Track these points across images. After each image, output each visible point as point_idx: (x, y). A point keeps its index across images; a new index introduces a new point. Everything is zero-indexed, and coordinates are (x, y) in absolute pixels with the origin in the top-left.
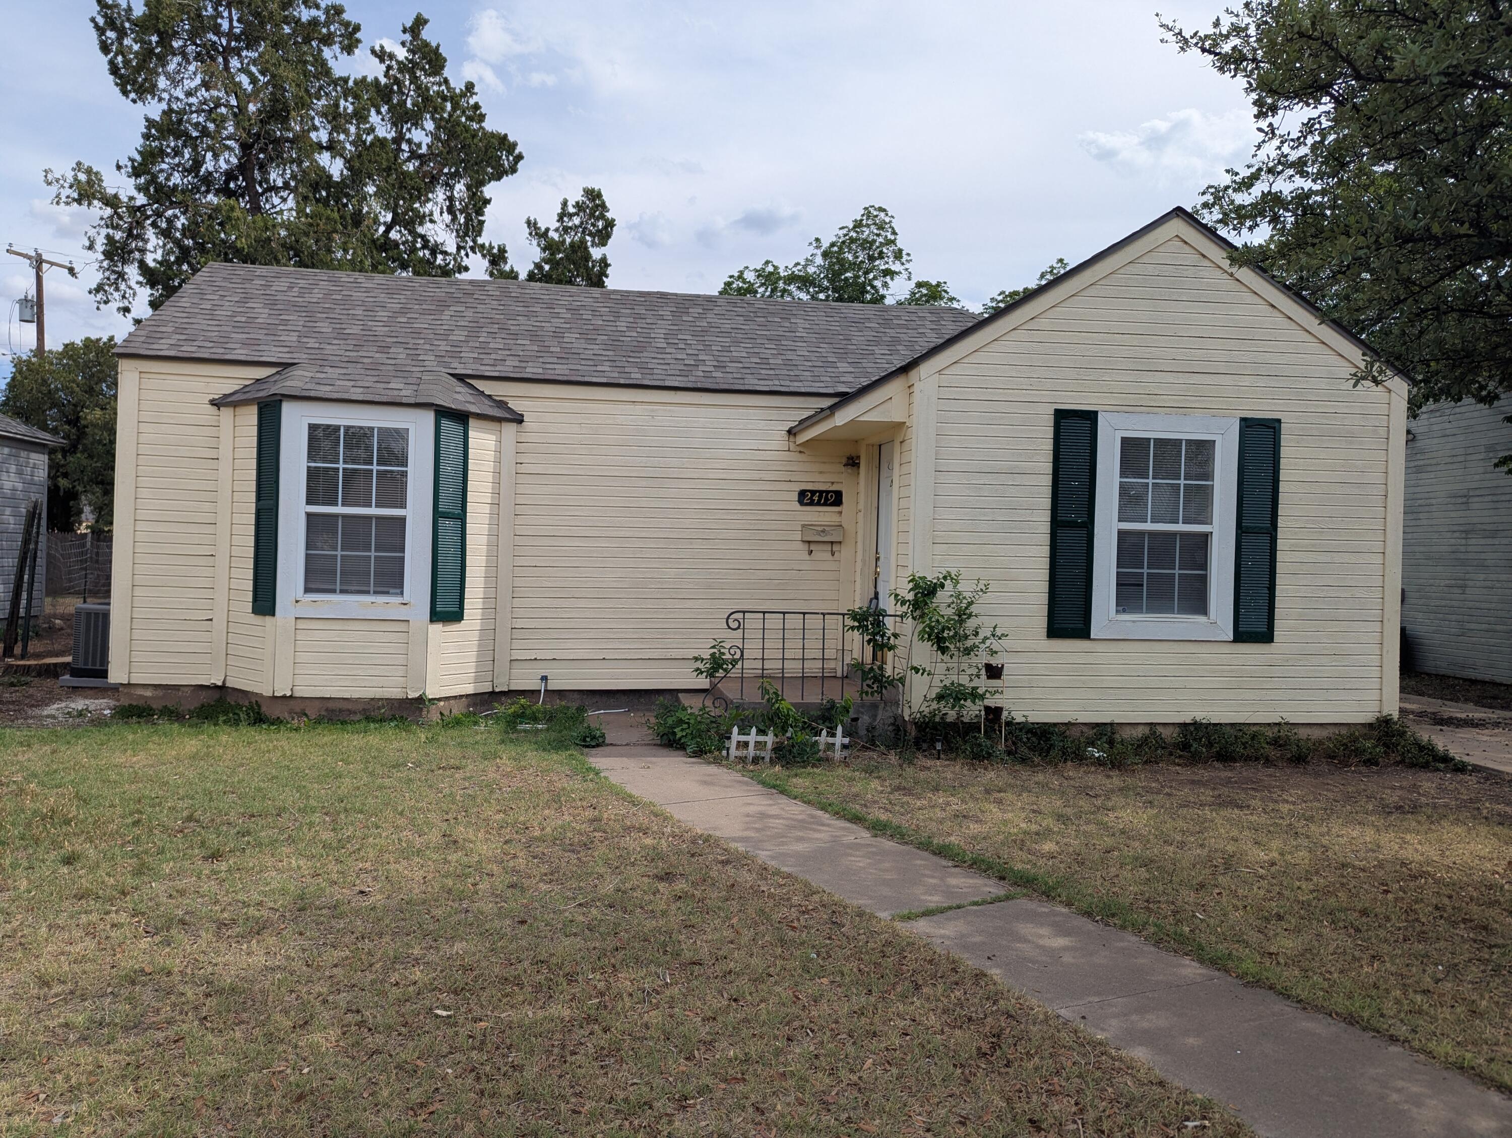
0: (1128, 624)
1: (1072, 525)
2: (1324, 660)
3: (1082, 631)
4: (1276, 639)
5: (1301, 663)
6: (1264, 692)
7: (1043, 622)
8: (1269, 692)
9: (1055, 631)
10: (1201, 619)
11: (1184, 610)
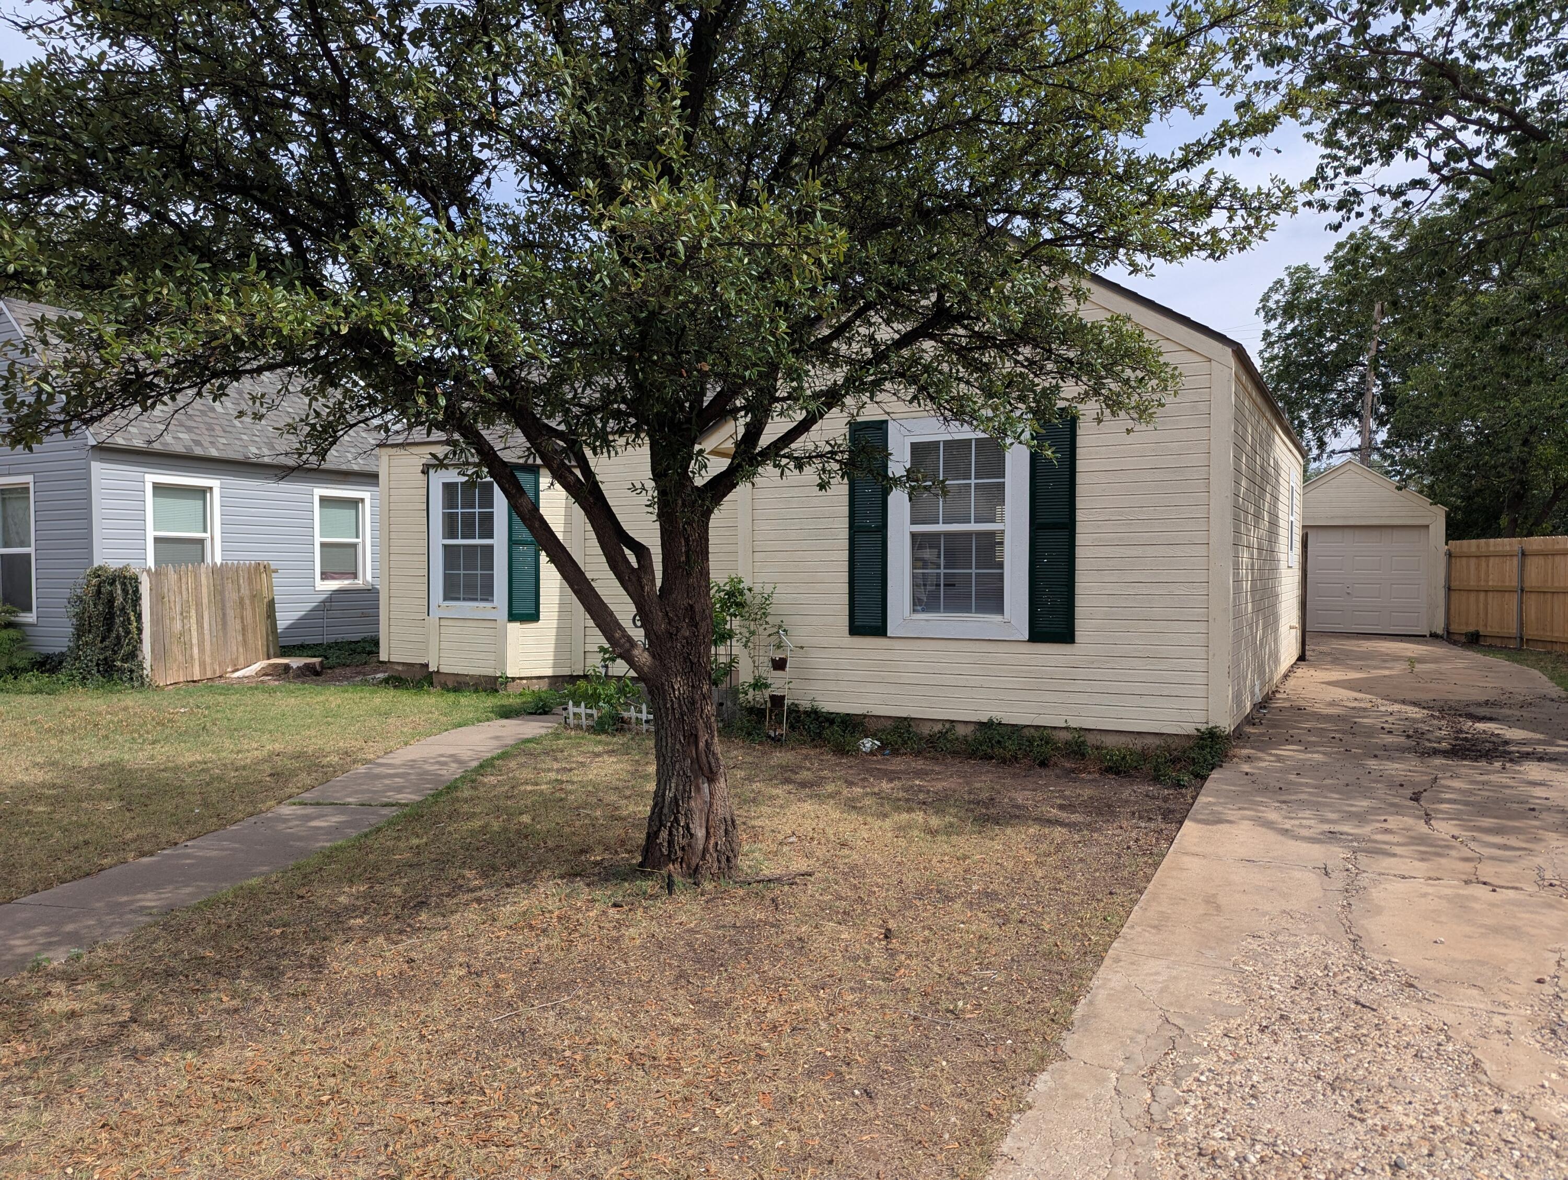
0: (922, 623)
1: (868, 530)
2: (1136, 663)
3: (880, 630)
4: (1077, 639)
5: (1109, 665)
6: (1067, 694)
7: (845, 620)
8: (1072, 695)
9: (856, 629)
10: (996, 618)
11: (981, 609)
